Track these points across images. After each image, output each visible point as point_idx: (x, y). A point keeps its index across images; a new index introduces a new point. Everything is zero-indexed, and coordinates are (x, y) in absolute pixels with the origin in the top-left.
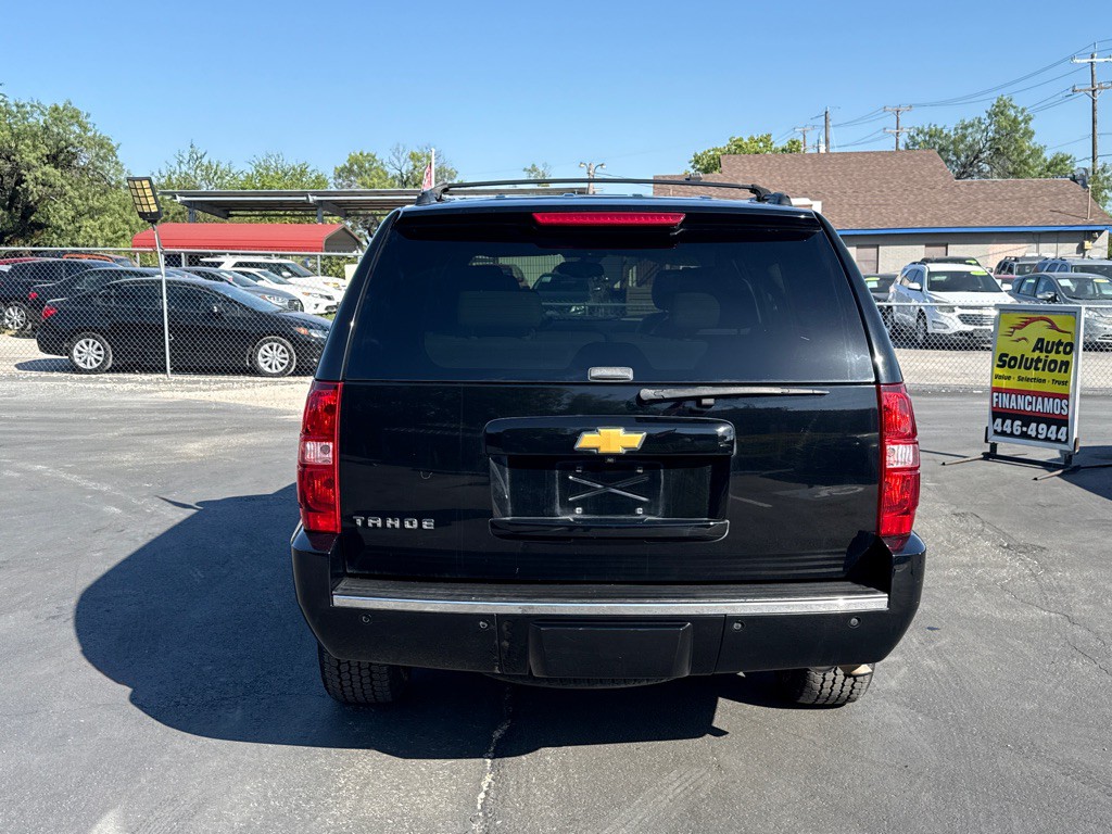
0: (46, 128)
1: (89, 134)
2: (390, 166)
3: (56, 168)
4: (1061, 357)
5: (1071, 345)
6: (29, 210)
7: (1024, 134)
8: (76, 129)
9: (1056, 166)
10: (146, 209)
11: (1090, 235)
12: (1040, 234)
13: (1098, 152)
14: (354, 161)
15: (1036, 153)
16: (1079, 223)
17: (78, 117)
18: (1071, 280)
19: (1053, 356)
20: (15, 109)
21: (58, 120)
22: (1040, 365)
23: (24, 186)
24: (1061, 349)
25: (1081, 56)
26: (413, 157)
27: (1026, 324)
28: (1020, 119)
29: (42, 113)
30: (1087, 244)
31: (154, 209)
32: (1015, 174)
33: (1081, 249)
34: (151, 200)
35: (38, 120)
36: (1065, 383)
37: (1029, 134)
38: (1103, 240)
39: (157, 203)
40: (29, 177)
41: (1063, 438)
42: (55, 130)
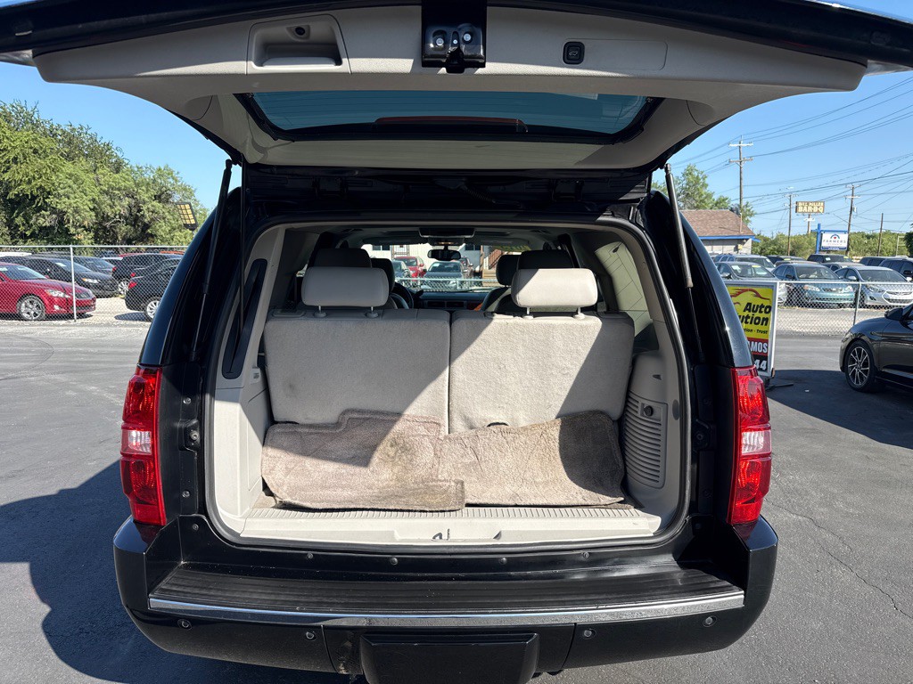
0: (154, 181)
3: (159, 202)
4: (763, 315)
5: (770, 307)
6: (147, 226)
7: (703, 185)
8: (171, 180)
9: (720, 203)
10: (188, 222)
11: (741, 241)
12: (713, 240)
13: (743, 196)
15: (709, 196)
16: (735, 234)
17: (172, 174)
18: (740, 266)
19: (757, 314)
20: (136, 169)
21: (161, 176)
22: (749, 320)
23: (142, 213)
24: (763, 310)
25: (733, 143)
27: (740, 293)
28: (700, 177)
29: (152, 172)
30: (740, 246)
31: (193, 222)
32: (697, 207)
33: (736, 249)
34: (191, 216)
35: (149, 176)
36: (766, 332)
37: (705, 186)
38: (749, 244)
39: (195, 218)
40: (144, 208)
41: (764, 368)
42: (159, 181)
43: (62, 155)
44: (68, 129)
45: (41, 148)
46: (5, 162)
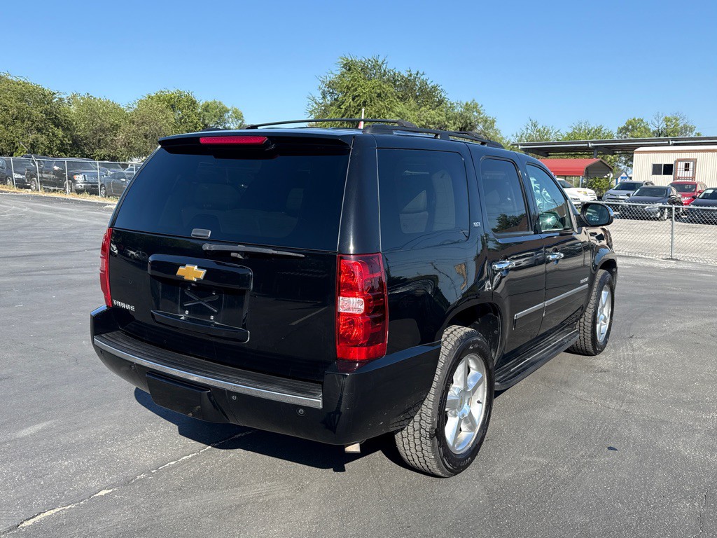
0: (461, 114)
1: (482, 116)
2: (653, 126)
8: (475, 113)
14: (630, 123)
17: (476, 108)
21: (467, 110)
26: (667, 120)
29: (461, 107)
35: (458, 110)
42: (465, 114)
43: (398, 97)
44: (406, 75)
45: (384, 92)
46: (358, 105)
